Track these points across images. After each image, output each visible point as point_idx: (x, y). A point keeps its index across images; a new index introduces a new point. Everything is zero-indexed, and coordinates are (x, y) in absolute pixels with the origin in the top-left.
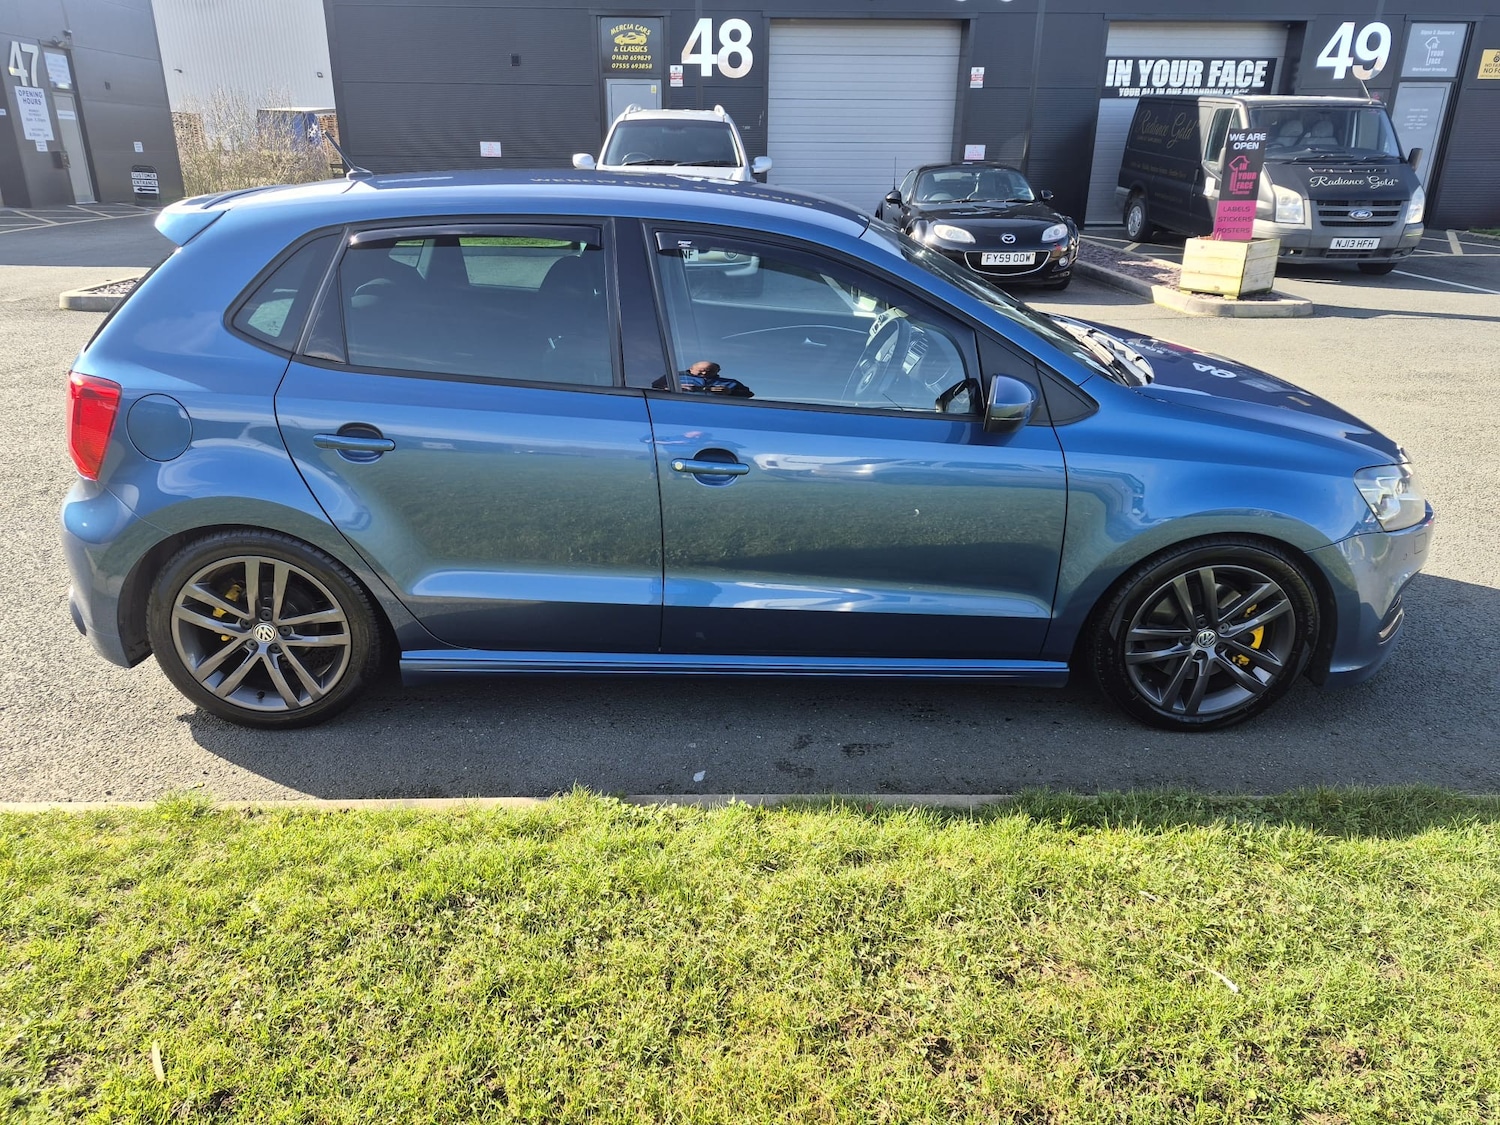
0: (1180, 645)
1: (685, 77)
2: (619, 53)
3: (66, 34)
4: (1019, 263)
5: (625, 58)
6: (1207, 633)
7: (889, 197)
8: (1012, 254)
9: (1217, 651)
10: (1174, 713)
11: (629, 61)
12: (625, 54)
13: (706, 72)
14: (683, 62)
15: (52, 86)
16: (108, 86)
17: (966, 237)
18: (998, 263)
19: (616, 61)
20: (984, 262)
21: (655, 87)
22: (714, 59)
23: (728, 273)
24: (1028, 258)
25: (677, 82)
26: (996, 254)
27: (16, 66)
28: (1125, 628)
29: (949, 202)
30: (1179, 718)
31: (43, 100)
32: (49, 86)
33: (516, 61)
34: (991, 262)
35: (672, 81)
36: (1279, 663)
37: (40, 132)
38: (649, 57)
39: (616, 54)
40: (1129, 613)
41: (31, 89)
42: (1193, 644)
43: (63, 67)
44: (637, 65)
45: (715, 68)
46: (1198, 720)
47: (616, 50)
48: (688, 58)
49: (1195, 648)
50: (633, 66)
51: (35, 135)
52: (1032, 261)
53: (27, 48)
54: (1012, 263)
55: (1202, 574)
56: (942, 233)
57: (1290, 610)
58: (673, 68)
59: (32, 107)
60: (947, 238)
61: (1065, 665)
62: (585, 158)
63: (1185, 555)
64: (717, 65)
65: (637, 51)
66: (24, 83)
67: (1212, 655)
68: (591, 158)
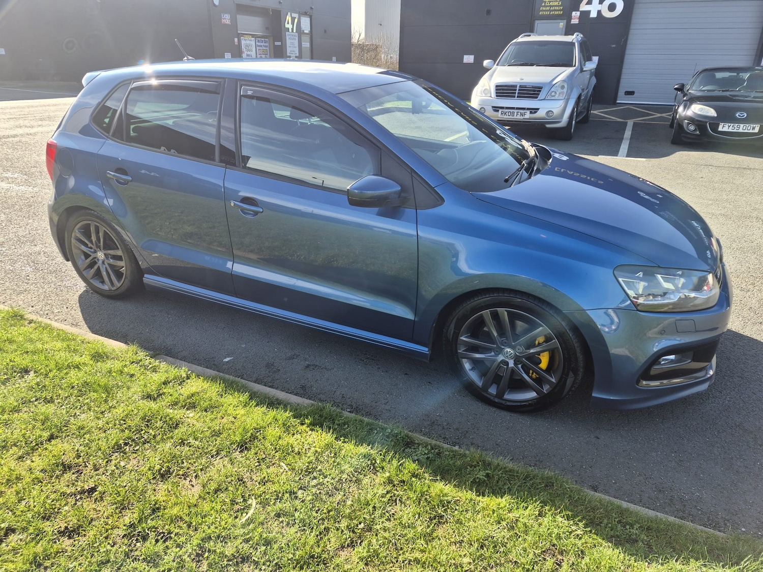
0: (493, 353)
1: (580, 18)
2: (545, 6)
3: (312, 8)
4: (746, 131)
5: (548, 8)
6: (509, 350)
7: (676, 87)
8: (742, 125)
9: (515, 364)
10: (488, 394)
11: (550, 11)
12: (548, 6)
13: (594, 15)
14: (580, 10)
15: (302, 32)
16: (325, 31)
17: (712, 113)
18: (730, 130)
19: (542, 11)
20: (720, 129)
21: (562, 24)
22: (599, 7)
23: (548, 126)
24: (754, 128)
25: (575, 21)
26: (730, 124)
27: (288, 23)
28: (457, 335)
29: (714, 91)
30: (492, 398)
31: (297, 38)
32: (301, 32)
33: (488, 12)
34: (726, 129)
35: (572, 20)
36: (553, 380)
37: (294, 52)
38: (562, 8)
39: (543, 6)
40: (458, 327)
41: (292, 33)
42: (500, 355)
43: (308, 23)
44: (554, 12)
45: (599, 12)
46: (503, 402)
47: (543, 4)
48: (584, 7)
49: (501, 358)
50: (551, 13)
51: (291, 53)
52: (756, 130)
53: (294, 15)
54: (741, 130)
55: (499, 312)
56: (697, 109)
57: (558, 348)
58: (574, 13)
59: (292, 41)
60: (699, 113)
61: (426, 349)
62: (490, 62)
63: (488, 298)
64: (601, 10)
65: (556, 4)
66: (290, 30)
67: (511, 364)
68: (493, 62)
